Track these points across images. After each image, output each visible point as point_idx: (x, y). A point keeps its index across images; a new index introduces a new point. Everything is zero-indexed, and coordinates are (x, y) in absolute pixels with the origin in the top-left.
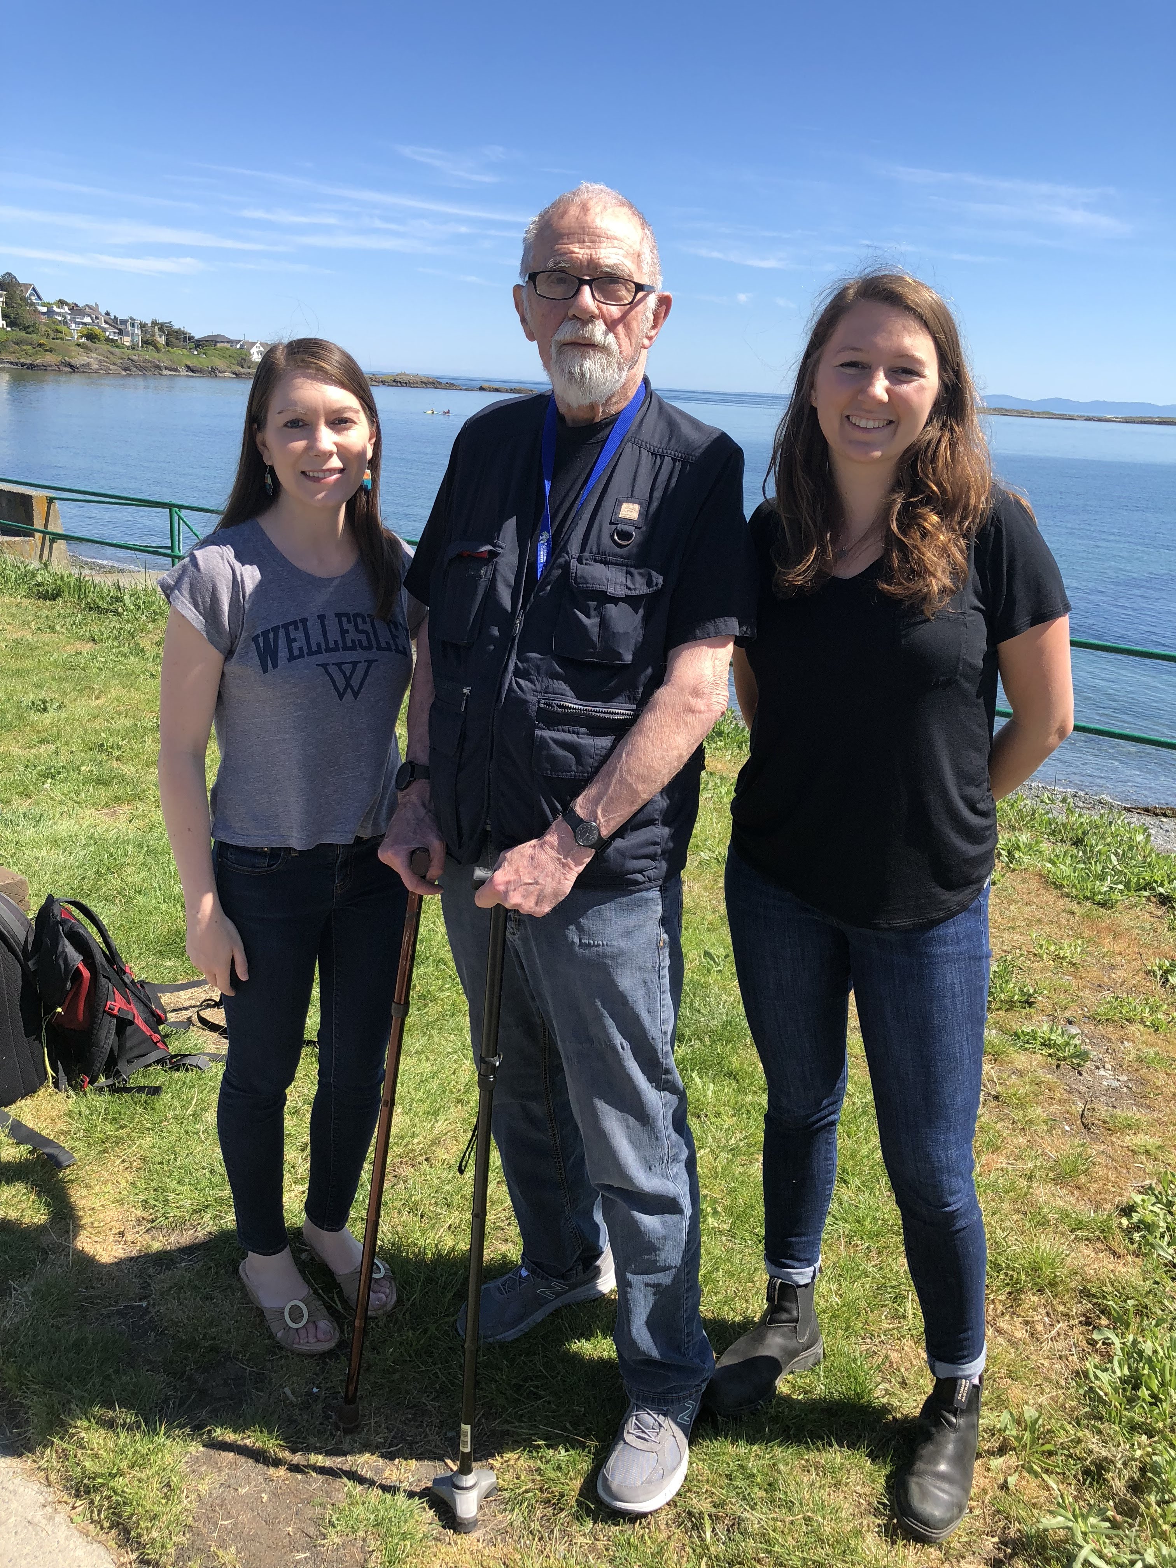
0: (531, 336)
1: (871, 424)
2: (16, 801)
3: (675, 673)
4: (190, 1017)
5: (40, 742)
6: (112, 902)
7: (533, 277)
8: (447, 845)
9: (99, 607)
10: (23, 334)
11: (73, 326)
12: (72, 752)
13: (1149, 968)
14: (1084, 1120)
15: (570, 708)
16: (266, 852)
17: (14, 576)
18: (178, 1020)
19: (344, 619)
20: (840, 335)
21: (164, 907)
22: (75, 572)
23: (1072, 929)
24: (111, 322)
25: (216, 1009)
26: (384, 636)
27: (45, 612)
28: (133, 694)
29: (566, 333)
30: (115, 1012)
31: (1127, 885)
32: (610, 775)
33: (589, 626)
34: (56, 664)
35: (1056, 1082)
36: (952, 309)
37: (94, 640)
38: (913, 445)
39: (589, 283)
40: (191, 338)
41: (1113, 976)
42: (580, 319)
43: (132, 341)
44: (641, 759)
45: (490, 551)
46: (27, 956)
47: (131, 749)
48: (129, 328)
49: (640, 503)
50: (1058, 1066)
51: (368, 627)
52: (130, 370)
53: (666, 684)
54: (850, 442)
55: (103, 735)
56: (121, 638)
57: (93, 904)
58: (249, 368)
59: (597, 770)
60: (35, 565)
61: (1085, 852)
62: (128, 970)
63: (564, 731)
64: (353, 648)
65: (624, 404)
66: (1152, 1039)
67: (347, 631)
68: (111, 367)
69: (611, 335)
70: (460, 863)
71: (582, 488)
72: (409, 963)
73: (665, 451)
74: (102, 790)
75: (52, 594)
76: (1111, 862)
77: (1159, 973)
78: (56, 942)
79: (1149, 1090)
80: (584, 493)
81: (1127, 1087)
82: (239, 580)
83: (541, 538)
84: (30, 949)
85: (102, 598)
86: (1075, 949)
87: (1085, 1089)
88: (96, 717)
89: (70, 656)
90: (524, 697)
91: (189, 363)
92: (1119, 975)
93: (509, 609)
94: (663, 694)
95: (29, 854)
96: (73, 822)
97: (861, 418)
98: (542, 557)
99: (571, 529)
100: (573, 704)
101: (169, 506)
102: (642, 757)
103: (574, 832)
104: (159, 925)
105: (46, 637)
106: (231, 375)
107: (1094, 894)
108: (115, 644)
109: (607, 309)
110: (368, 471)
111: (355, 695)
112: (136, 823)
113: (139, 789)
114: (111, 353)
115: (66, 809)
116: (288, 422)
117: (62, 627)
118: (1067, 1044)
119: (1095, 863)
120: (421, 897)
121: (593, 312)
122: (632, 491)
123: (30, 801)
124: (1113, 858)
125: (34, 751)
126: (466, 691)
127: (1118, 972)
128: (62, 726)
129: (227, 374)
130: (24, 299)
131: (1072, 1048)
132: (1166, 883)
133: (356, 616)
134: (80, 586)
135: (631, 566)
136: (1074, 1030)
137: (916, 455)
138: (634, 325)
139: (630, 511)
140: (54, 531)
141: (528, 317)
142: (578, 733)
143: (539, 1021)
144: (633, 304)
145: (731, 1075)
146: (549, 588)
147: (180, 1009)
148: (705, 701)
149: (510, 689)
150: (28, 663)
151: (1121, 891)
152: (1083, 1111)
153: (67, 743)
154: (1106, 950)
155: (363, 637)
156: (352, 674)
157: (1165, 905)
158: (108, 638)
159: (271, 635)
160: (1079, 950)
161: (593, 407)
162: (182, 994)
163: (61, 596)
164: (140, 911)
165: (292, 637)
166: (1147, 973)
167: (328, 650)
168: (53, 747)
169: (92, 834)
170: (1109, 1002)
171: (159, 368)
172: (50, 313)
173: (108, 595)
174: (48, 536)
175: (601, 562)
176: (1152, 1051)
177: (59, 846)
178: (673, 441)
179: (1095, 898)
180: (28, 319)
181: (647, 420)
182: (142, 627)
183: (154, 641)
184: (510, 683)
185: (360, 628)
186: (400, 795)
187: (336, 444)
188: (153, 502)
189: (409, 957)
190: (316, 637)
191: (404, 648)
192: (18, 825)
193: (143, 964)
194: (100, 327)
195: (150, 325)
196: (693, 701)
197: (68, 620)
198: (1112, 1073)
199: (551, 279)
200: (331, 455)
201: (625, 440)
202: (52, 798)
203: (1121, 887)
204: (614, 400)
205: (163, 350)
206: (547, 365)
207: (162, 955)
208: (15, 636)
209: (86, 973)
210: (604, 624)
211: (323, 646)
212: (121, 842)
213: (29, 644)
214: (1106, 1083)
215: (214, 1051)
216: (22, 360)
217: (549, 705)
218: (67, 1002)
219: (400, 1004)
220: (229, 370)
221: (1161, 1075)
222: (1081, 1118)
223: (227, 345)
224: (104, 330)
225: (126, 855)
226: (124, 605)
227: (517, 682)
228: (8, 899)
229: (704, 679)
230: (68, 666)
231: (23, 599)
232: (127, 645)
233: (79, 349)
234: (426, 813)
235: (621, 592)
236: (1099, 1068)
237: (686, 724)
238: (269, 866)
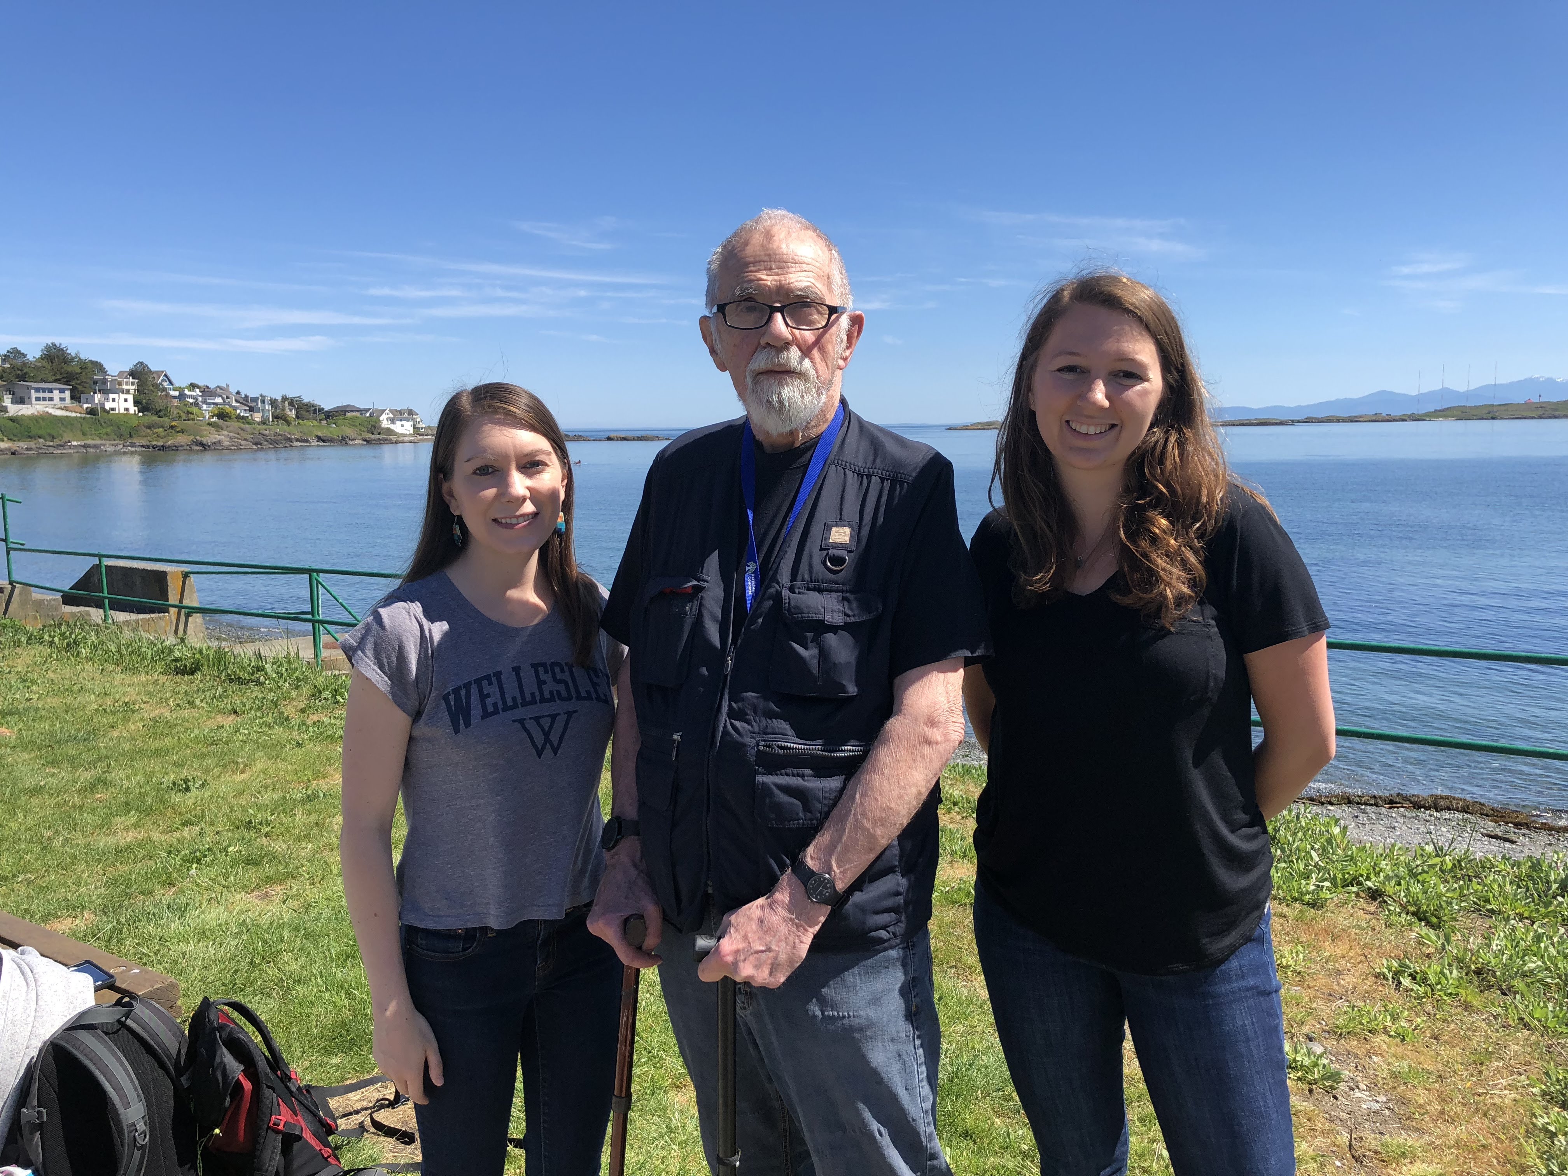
0: (722, 367)
1: (1092, 430)
2: (159, 891)
3: (905, 702)
4: (362, 1122)
5: (183, 825)
6: (269, 995)
7: (721, 308)
8: (664, 911)
9: (239, 678)
10: (155, 418)
11: (205, 407)
12: (218, 833)
13: (1378, 970)
14: (1353, 1152)
15: (793, 749)
16: (460, 935)
17: (150, 654)
18: (349, 1127)
19: (541, 670)
20: (1055, 339)
21: (327, 995)
22: (215, 644)
23: (1288, 934)
24: (242, 401)
25: (390, 1109)
26: (584, 685)
27: (183, 688)
28: (280, 766)
29: (761, 362)
30: (281, 1127)
31: (1333, 880)
32: (843, 819)
33: (808, 659)
34: (197, 740)
35: (1314, 1111)
36: (1173, 308)
37: (235, 712)
38: (1139, 448)
39: (781, 310)
40: (321, 410)
41: (1342, 982)
42: (774, 347)
43: (263, 417)
44: (877, 800)
45: (694, 587)
46: (180, 1071)
47: (281, 824)
48: (260, 404)
49: (849, 526)
50: (1311, 1091)
51: (566, 676)
52: (261, 444)
53: (897, 714)
54: (1071, 448)
55: (251, 811)
56: (264, 707)
57: (247, 1000)
58: (379, 434)
59: (827, 814)
60: (171, 641)
61: (1283, 850)
62: (293, 1076)
63: (787, 775)
64: (552, 699)
65: (823, 427)
66: (1400, 1050)
67: (544, 682)
68: (242, 442)
69: (807, 360)
70: (680, 931)
71: (786, 516)
72: (628, 1048)
73: (871, 470)
74: (252, 869)
75: (191, 669)
76: (1312, 858)
77: (1390, 976)
78: (212, 1052)
79: (1413, 1110)
80: (790, 520)
81: (1389, 1108)
82: (428, 636)
83: (747, 568)
84: (182, 1063)
85: (243, 668)
86: (1297, 956)
87: (1344, 1116)
88: (242, 793)
89: (212, 730)
90: (740, 739)
91: (319, 434)
92: (1348, 981)
93: (718, 645)
94: (895, 725)
95: (175, 949)
96: (222, 908)
97: (1082, 423)
98: (750, 589)
99: (780, 557)
100: (796, 745)
101: (309, 571)
102: (878, 797)
103: (806, 886)
104: (323, 1017)
105: (186, 713)
106: (361, 442)
107: (1302, 894)
108: (258, 715)
109: (800, 334)
110: (561, 514)
111: (555, 751)
112: (293, 904)
113: (291, 866)
114: (243, 430)
115: (214, 895)
116: (477, 469)
117: (202, 701)
118: (1316, 1065)
119: (1297, 859)
120: (638, 971)
121: (787, 339)
122: (841, 514)
123: (173, 890)
124: (1314, 854)
125: (177, 835)
126: (676, 737)
127: (1345, 977)
128: (206, 805)
129: (357, 442)
130: (156, 386)
131: (1321, 1068)
132: (1372, 876)
133: (553, 665)
134: (220, 658)
135: (847, 592)
136: (1318, 1049)
137: (1143, 456)
138: (830, 347)
139: (841, 535)
140: (190, 605)
141: (718, 347)
142: (803, 776)
143: (777, 1105)
144: (827, 327)
145: (966, 1135)
146: (760, 620)
147: (351, 1114)
148: (941, 730)
149: (725, 733)
150: (167, 742)
151: (1328, 889)
152: (1350, 1141)
153: (212, 823)
154: (1327, 954)
155: (561, 688)
156: (551, 727)
157: (1375, 899)
158: (251, 709)
159: (463, 692)
160: (1301, 956)
161: (792, 433)
162: (354, 1096)
163: (199, 669)
164: (300, 1003)
165: (485, 692)
166: (1377, 976)
167: (525, 704)
168: (198, 829)
169: (244, 921)
170: (1346, 1012)
171: (290, 440)
172: (182, 396)
173: (249, 665)
174: (183, 610)
175: (814, 589)
176: (1405, 1064)
177: (208, 938)
178: (878, 461)
179: (1304, 898)
180: (160, 404)
181: (848, 440)
182: (285, 695)
183: (299, 709)
184: (725, 726)
185: (558, 677)
186: (606, 855)
187: (528, 488)
188: (292, 569)
189: (628, 1042)
190: (511, 690)
191: (606, 696)
192: (162, 918)
193: (307, 1063)
194: (231, 406)
195: (280, 400)
196: (929, 731)
197: (208, 694)
198: (1367, 1093)
199: (740, 308)
200: (524, 500)
201: (829, 461)
202: (198, 885)
203: (1327, 884)
204: (813, 424)
205: (293, 423)
206: (742, 395)
207: (328, 1052)
208: (152, 715)
209: (247, 1085)
210: (824, 655)
211: (519, 701)
212: (276, 926)
213: (167, 722)
214: (1365, 1107)
215: (390, 1160)
216: (154, 443)
217: (769, 746)
218: (226, 1121)
219: (620, 1097)
220: (360, 437)
221: (1420, 1091)
222: (1350, 1150)
223: (357, 414)
224: (235, 408)
225: (282, 941)
226: (266, 674)
227: (732, 724)
228: (155, 1004)
229: (938, 706)
230: (210, 740)
231: (160, 676)
232: (270, 714)
233: (211, 428)
234: (639, 875)
235: (838, 619)
236: (1353, 1090)
237: (923, 757)
238: (464, 950)
